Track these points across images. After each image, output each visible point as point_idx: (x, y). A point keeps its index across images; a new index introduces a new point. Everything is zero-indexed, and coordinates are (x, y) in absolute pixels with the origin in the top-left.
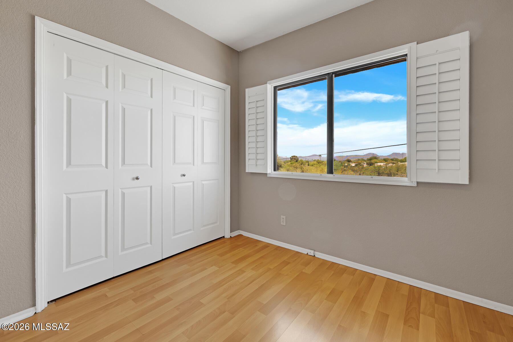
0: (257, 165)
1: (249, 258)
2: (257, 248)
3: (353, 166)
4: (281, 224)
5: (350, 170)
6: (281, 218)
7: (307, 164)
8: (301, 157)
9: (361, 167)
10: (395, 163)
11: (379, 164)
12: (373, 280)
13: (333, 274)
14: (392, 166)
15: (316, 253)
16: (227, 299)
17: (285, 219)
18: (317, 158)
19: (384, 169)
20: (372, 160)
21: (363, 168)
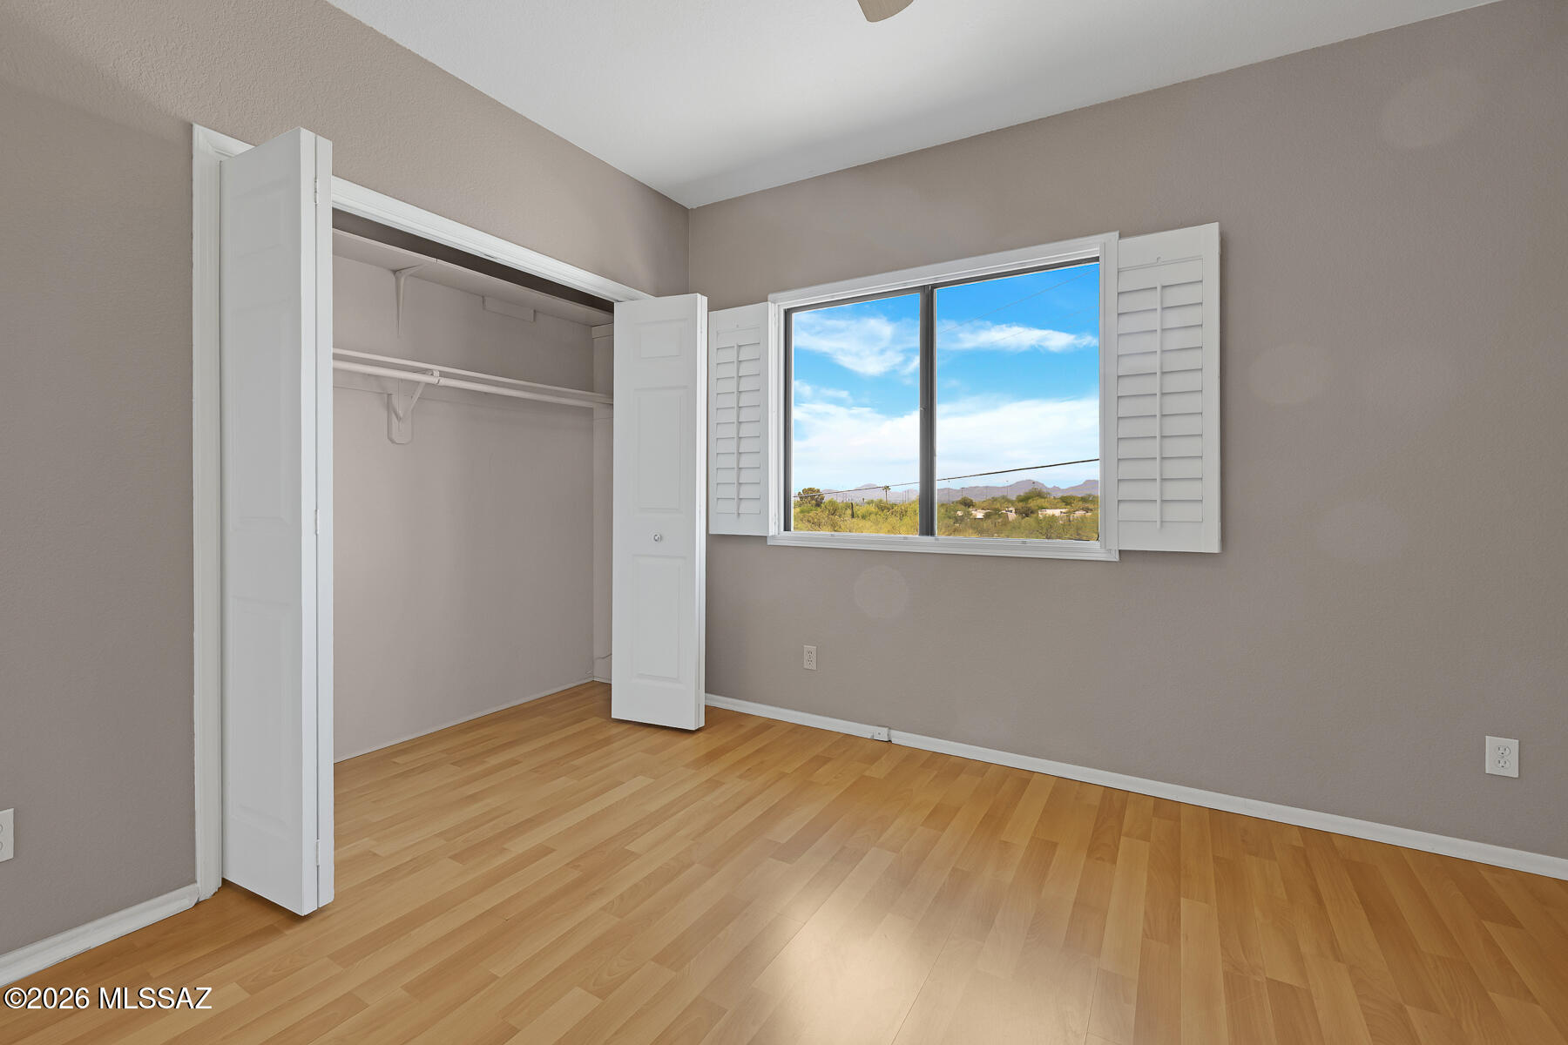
0: (739, 514)
1: (728, 755)
2: (742, 731)
3: (978, 517)
4: (805, 667)
5: (971, 531)
6: (805, 650)
7: (849, 512)
8: (830, 492)
9: (1000, 520)
10: (1091, 510)
11: (1050, 512)
12: (1027, 782)
13: (936, 776)
14: (1083, 518)
15: (893, 732)
16: (693, 840)
17: (814, 653)
18: (878, 495)
19: (1064, 525)
20: (1030, 501)
21: (1006, 522)
